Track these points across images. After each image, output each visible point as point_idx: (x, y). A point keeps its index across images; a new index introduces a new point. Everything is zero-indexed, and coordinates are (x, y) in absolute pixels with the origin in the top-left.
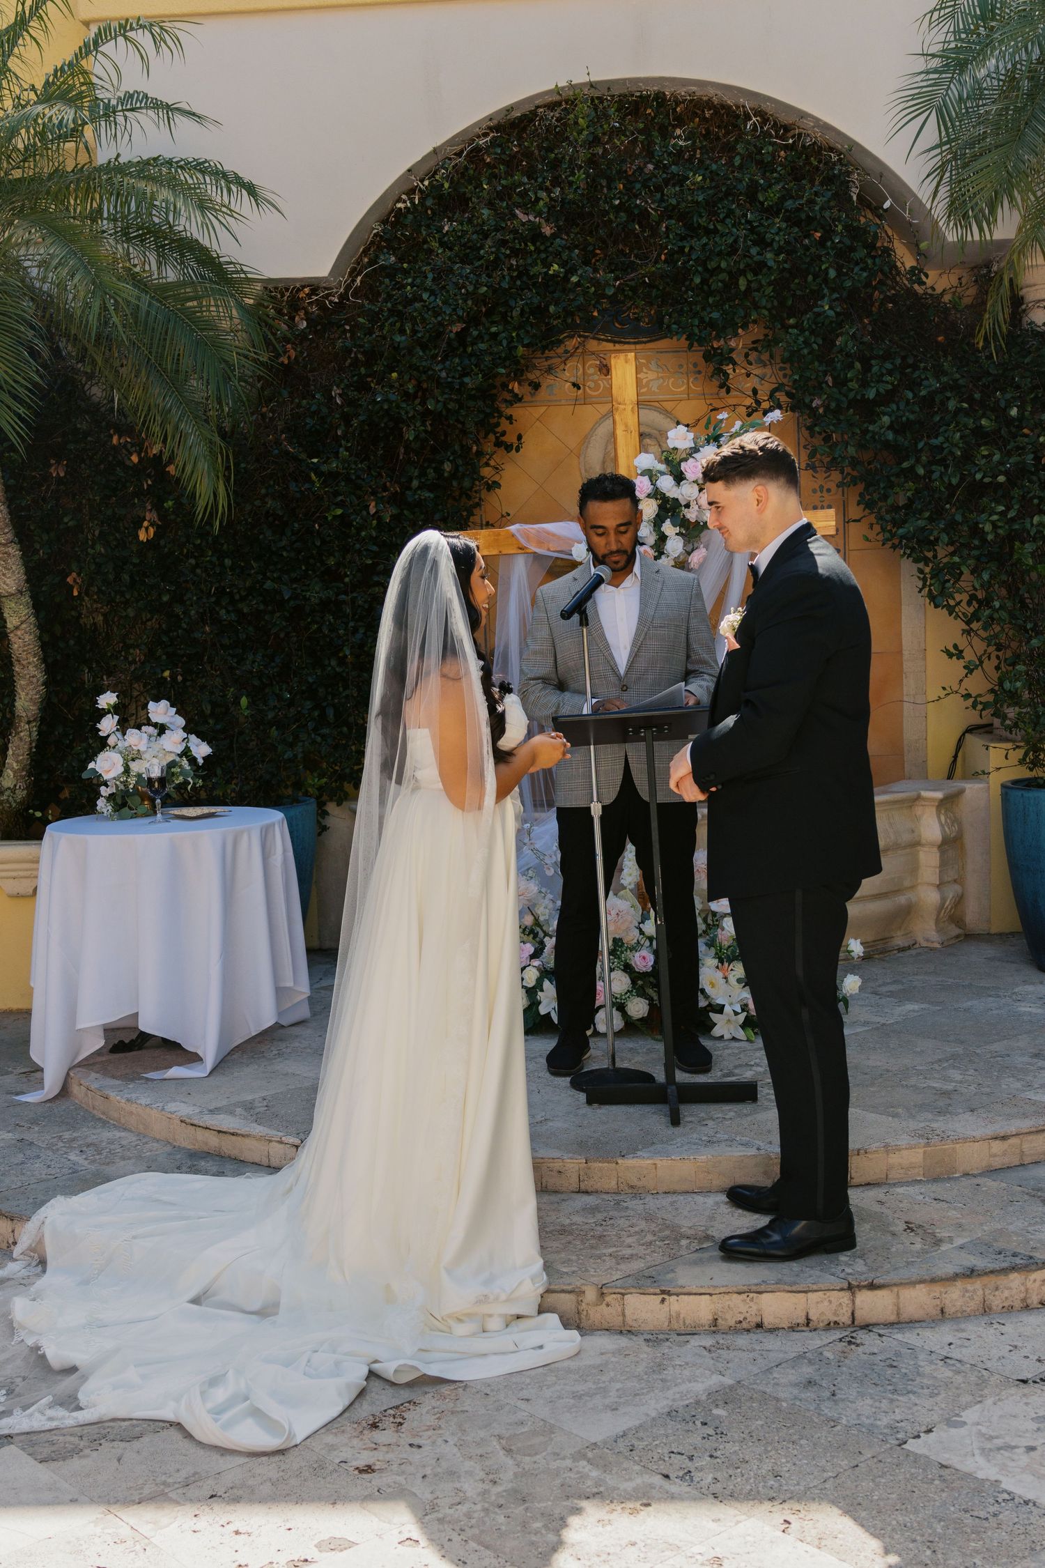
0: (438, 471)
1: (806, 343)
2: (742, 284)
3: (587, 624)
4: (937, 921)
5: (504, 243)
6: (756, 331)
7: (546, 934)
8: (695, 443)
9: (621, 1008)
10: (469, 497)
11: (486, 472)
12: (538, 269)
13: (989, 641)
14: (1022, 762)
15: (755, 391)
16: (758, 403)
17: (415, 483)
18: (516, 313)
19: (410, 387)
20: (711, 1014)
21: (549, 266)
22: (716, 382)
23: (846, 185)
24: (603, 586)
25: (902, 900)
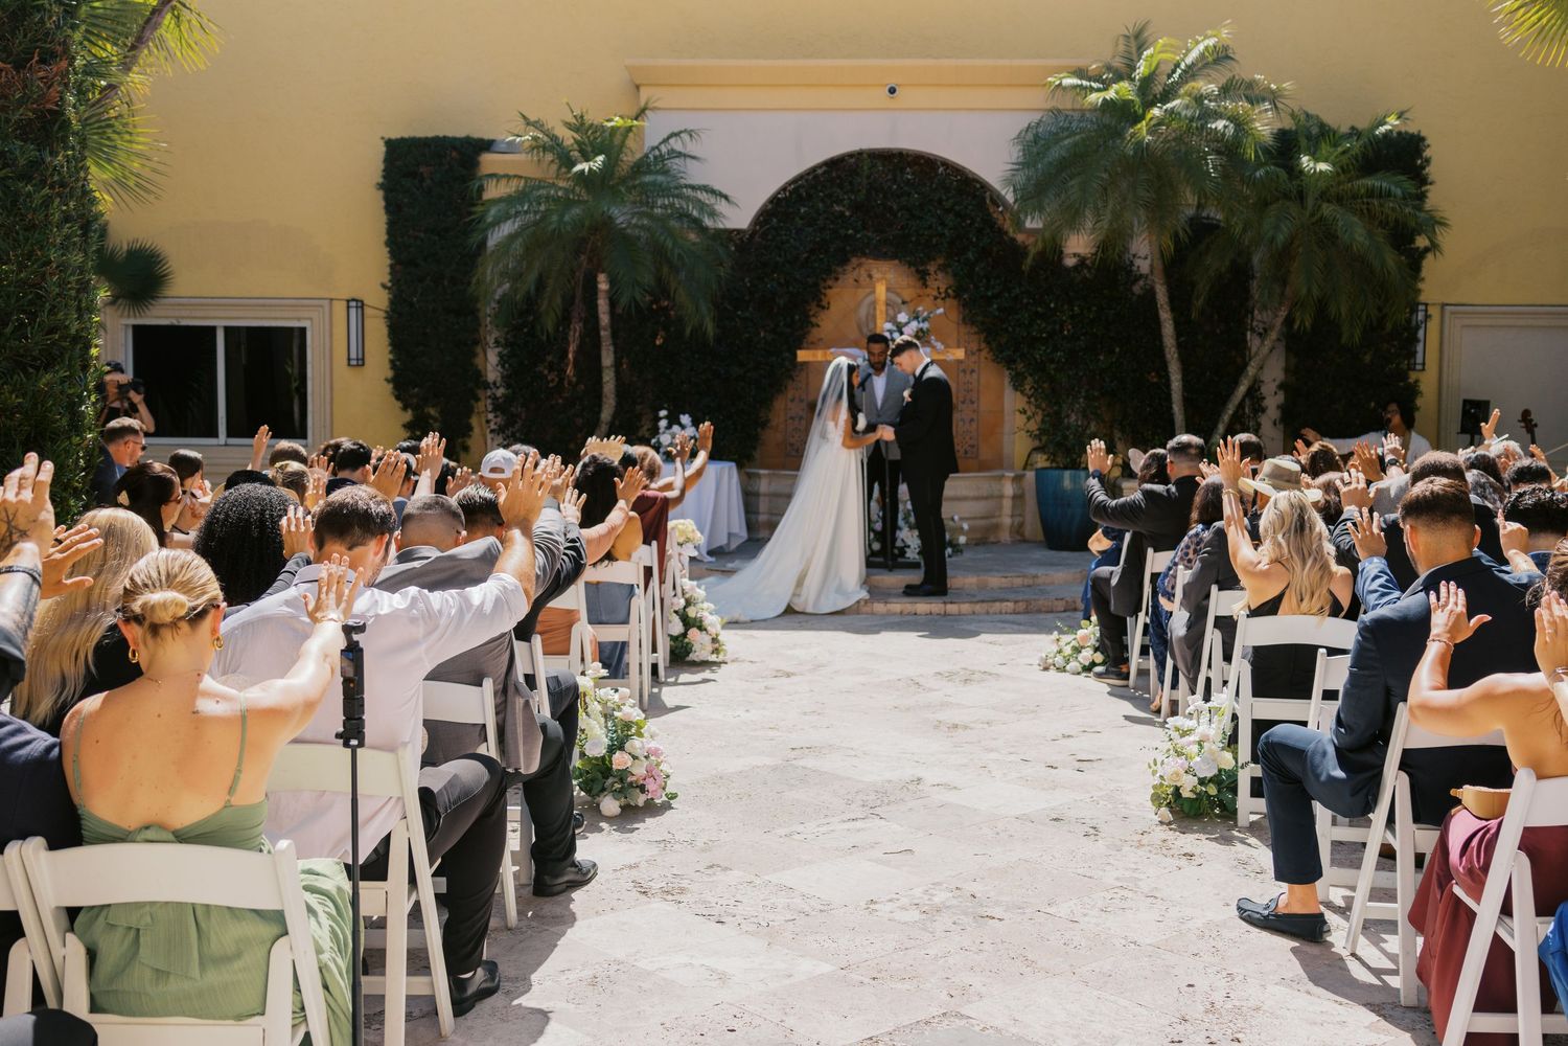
1: (962, 270)
2: (934, 241)
4: (1011, 532)
5: (827, 219)
6: (940, 261)
8: (909, 320)
12: (842, 232)
13: (1037, 407)
14: (1047, 460)
15: (938, 288)
16: (940, 293)
17: (782, 324)
18: (832, 250)
19: (782, 281)
21: (848, 230)
22: (921, 283)
23: (984, 199)
25: (994, 521)
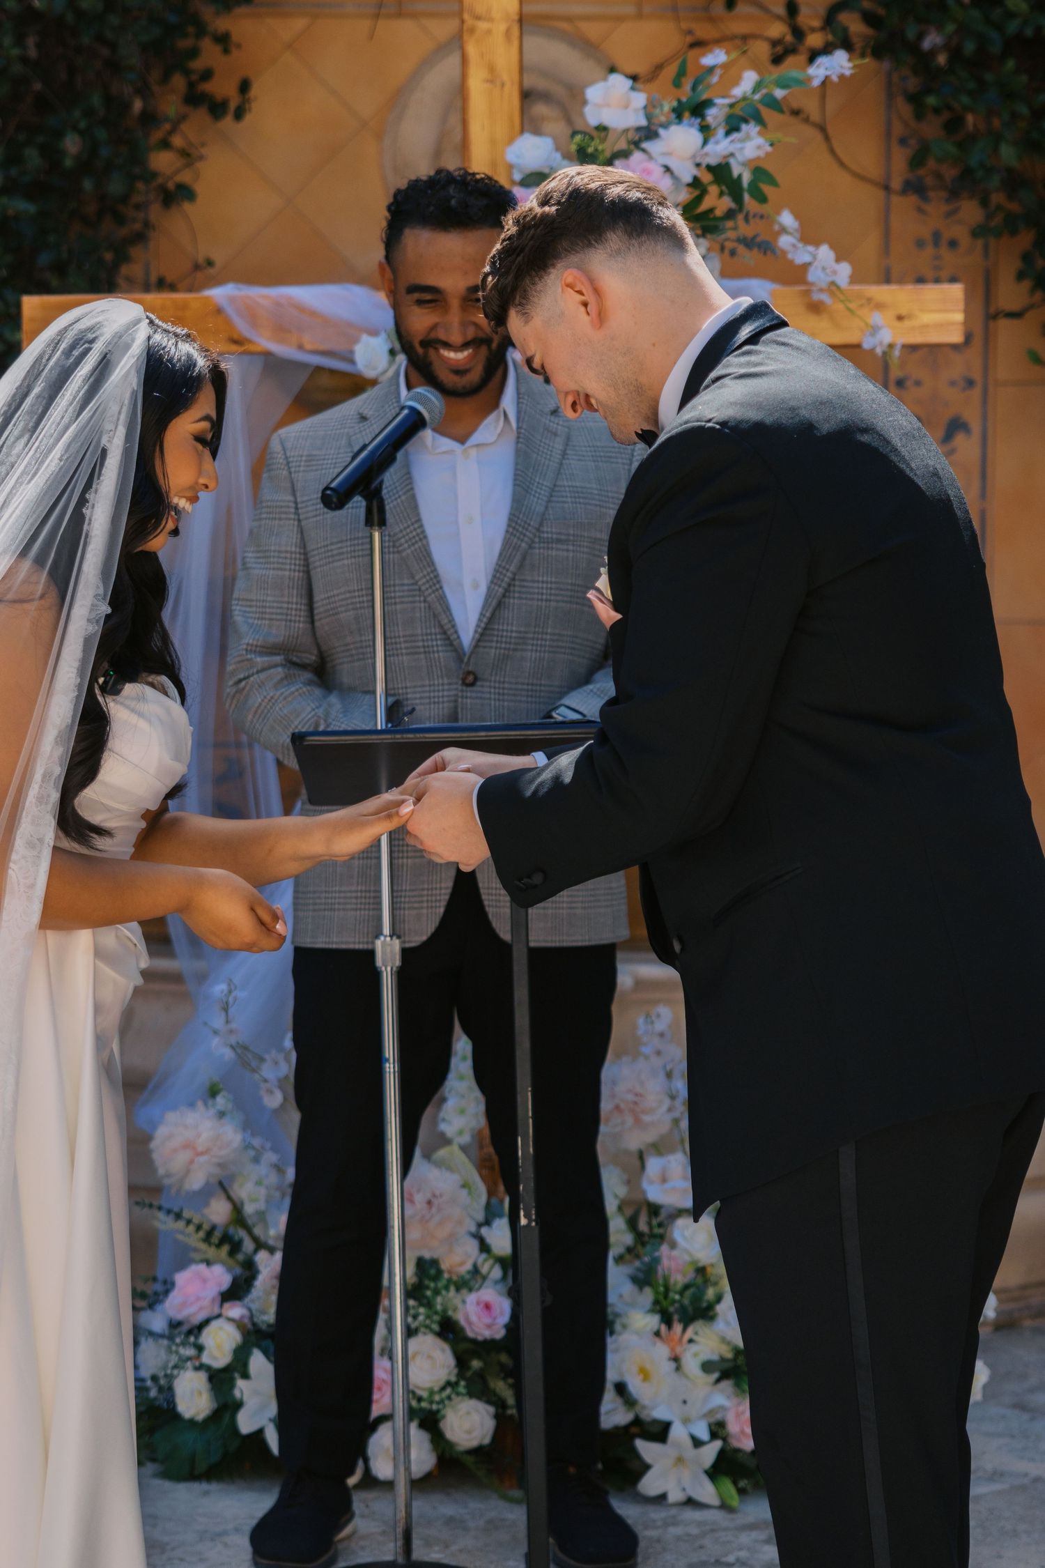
0: (52, 154)
3: (382, 523)
7: (260, 1245)
8: (649, 117)
9: (430, 1422)
10: (120, 220)
11: (162, 161)
15: (792, 7)
16: (798, 33)
20: (642, 1446)
24: (427, 434)
